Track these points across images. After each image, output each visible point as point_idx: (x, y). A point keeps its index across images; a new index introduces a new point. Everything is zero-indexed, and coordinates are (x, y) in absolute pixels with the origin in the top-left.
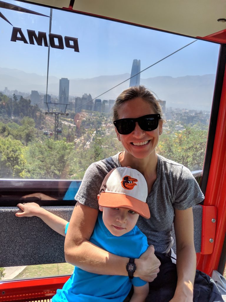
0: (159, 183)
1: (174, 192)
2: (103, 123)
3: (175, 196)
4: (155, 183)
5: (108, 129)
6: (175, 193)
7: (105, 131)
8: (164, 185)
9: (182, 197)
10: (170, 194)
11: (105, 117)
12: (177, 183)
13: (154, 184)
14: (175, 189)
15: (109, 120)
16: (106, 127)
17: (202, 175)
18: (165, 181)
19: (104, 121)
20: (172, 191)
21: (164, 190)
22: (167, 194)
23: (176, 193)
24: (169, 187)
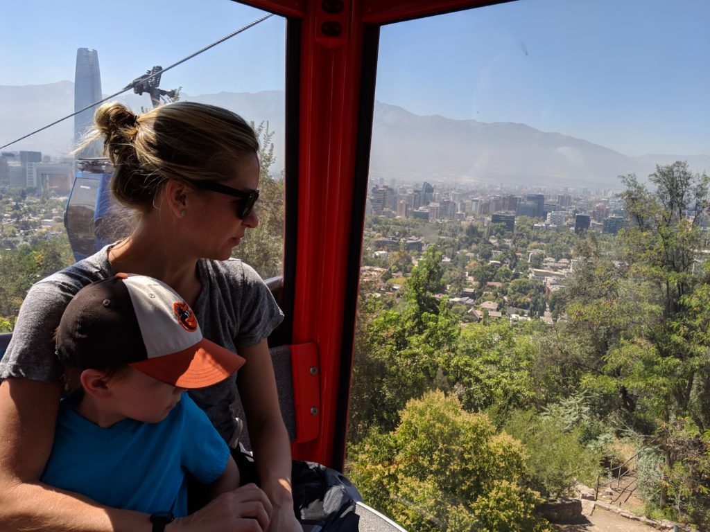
0: (207, 297)
1: (236, 313)
2: (6, 215)
3: (239, 319)
4: (201, 296)
5: (22, 231)
6: (239, 314)
7: (15, 236)
8: (217, 300)
9: (254, 319)
10: (228, 318)
11: (11, 199)
12: (241, 292)
13: (199, 300)
14: (239, 306)
15: (26, 206)
16: (18, 225)
17: (283, 285)
18: (218, 292)
19: (7, 209)
20: (233, 310)
21: (218, 310)
22: (223, 319)
23: (241, 312)
24: (225, 304)
